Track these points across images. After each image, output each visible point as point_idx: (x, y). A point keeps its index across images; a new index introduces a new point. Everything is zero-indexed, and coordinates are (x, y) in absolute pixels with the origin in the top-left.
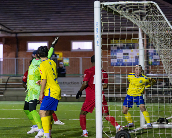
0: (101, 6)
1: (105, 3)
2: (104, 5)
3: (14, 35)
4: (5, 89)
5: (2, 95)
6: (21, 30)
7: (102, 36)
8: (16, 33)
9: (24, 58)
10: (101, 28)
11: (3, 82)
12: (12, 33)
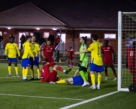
0: (122, 14)
1: (124, 13)
2: (124, 14)
3: (72, 29)
4: (66, 59)
5: (65, 62)
6: (76, 26)
7: (122, 31)
8: (73, 28)
9: (77, 42)
10: (122, 27)
11: (65, 55)
12: (71, 28)
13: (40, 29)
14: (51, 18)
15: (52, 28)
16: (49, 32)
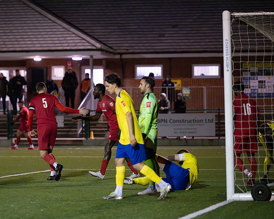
1: (236, 14)
6: (127, 50)
8: (121, 54)
9: (131, 88)
13: (42, 59)
14: (69, 31)
15: (70, 57)
16: (64, 67)
